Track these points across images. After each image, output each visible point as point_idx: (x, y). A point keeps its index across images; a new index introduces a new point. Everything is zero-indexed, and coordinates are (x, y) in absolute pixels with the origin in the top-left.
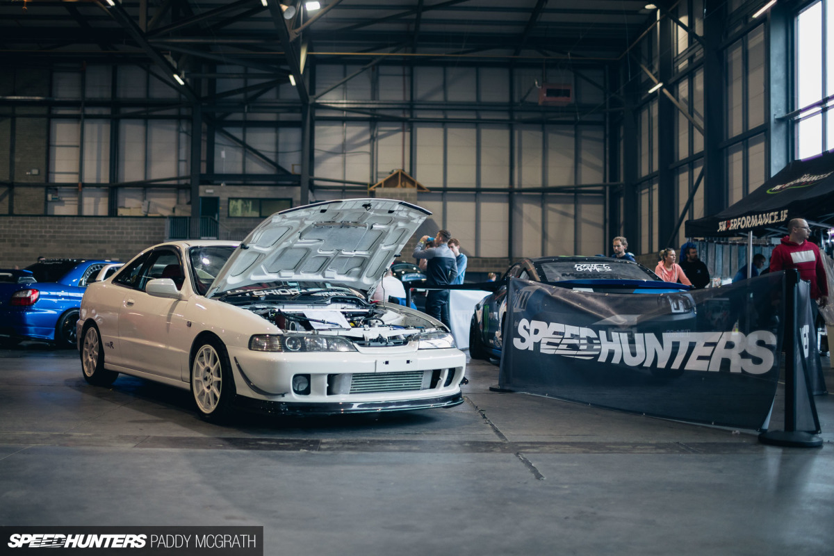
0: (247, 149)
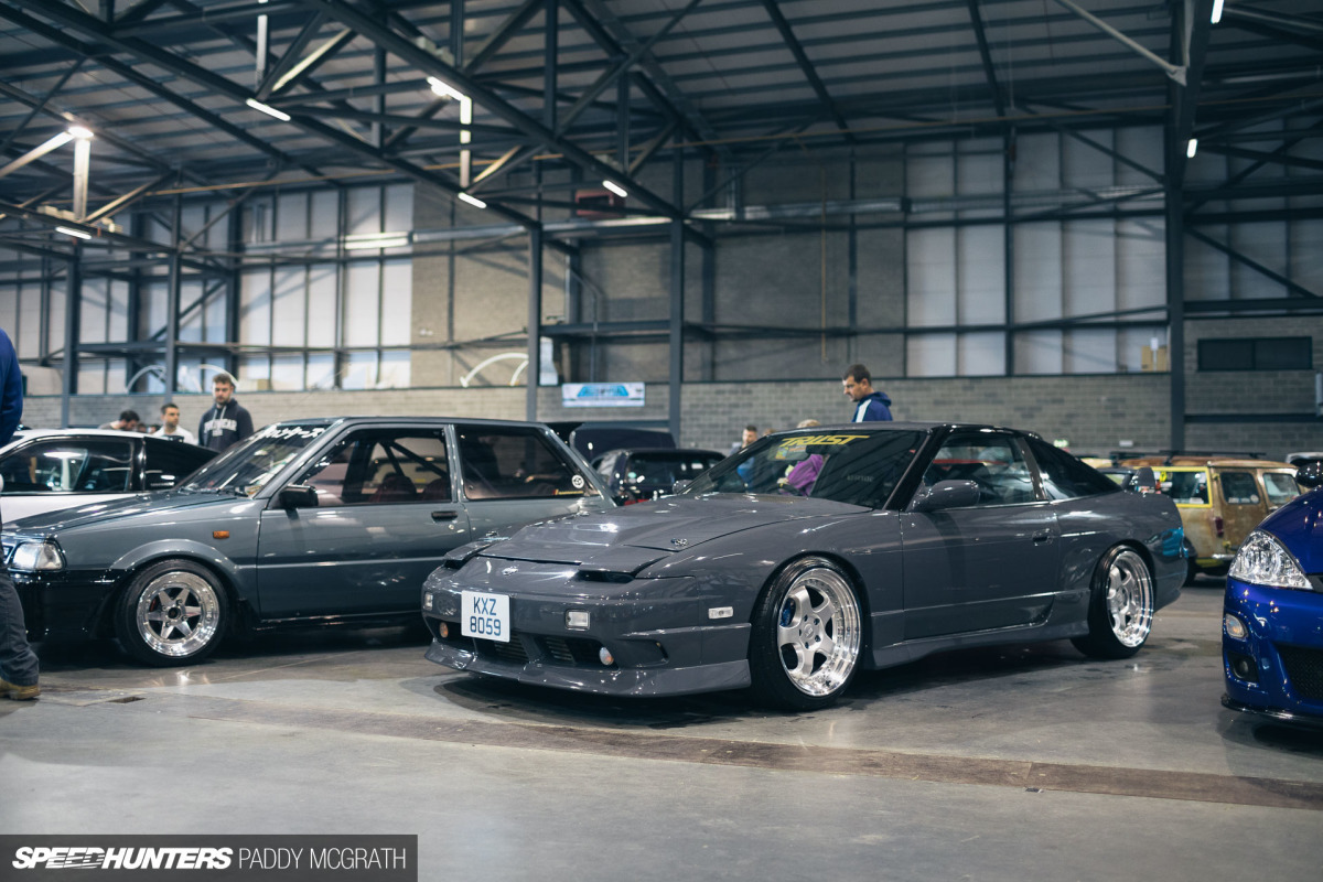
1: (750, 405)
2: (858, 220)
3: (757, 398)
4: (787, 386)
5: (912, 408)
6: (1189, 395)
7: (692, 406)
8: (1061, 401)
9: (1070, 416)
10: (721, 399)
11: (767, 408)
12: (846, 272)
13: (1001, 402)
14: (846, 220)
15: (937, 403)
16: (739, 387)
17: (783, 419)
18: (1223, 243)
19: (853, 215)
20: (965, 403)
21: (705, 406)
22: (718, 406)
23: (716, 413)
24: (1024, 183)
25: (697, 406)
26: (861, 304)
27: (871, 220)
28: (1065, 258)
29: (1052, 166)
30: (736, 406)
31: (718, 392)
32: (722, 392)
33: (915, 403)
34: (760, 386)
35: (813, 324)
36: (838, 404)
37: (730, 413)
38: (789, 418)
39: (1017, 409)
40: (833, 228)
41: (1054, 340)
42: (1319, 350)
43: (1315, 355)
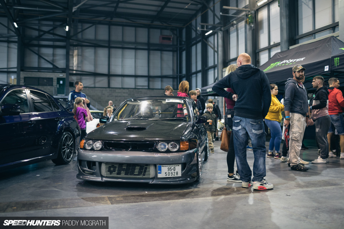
0: (40, 57)
18: (37, 52)
42: (55, 81)
43: (54, 83)
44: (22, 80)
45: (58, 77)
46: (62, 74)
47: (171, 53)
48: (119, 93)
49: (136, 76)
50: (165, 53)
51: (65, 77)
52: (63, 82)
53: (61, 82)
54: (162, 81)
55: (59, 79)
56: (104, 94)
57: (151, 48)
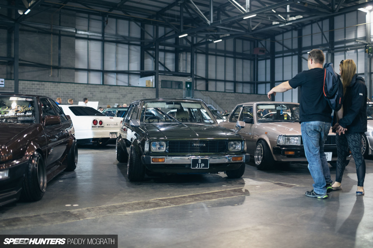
1: (44, 89)
2: (62, 33)
3: (46, 87)
4: (56, 84)
5: (94, 93)
6: (159, 94)
7: (23, 88)
8: (132, 93)
9: (134, 97)
10: (33, 86)
11: (50, 90)
12: (58, 48)
13: (117, 93)
14: (58, 32)
15: (101, 92)
16: (40, 83)
17: (55, 94)
18: (154, 56)
19: (60, 31)
20: (108, 92)
21: (28, 88)
22: (32, 89)
23: (32, 91)
24: (107, 31)
25: (25, 88)
26: (62, 59)
27: (66, 34)
28: (116, 53)
29: (114, 27)
30: (39, 89)
31: (32, 84)
32: (34, 84)
33: (95, 92)
34: (47, 83)
35: (47, 63)
36: (72, 90)
37: (37, 91)
38: (57, 94)
39: (121, 95)
40: (54, 34)
41: (114, 75)
42: (184, 85)
43: (183, 86)
44: (160, 83)
45: (187, 81)
46: (189, 79)
47: (249, 62)
48: (229, 96)
49: (225, 81)
50: (245, 61)
51: (191, 81)
52: (190, 86)
53: (188, 86)
54: (243, 86)
55: (187, 83)
56: (218, 98)
57: (237, 56)
